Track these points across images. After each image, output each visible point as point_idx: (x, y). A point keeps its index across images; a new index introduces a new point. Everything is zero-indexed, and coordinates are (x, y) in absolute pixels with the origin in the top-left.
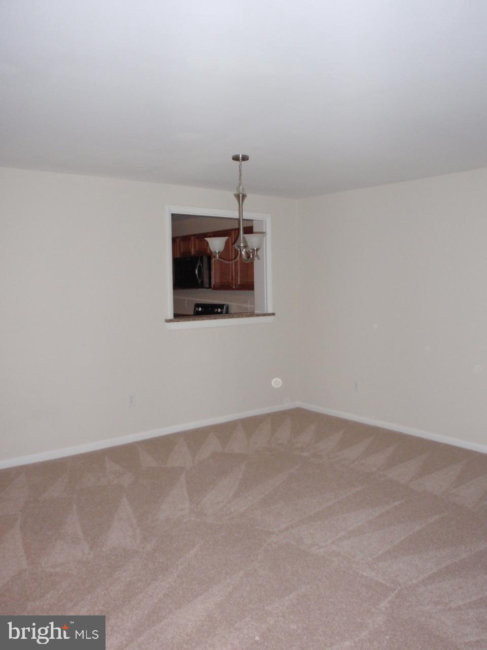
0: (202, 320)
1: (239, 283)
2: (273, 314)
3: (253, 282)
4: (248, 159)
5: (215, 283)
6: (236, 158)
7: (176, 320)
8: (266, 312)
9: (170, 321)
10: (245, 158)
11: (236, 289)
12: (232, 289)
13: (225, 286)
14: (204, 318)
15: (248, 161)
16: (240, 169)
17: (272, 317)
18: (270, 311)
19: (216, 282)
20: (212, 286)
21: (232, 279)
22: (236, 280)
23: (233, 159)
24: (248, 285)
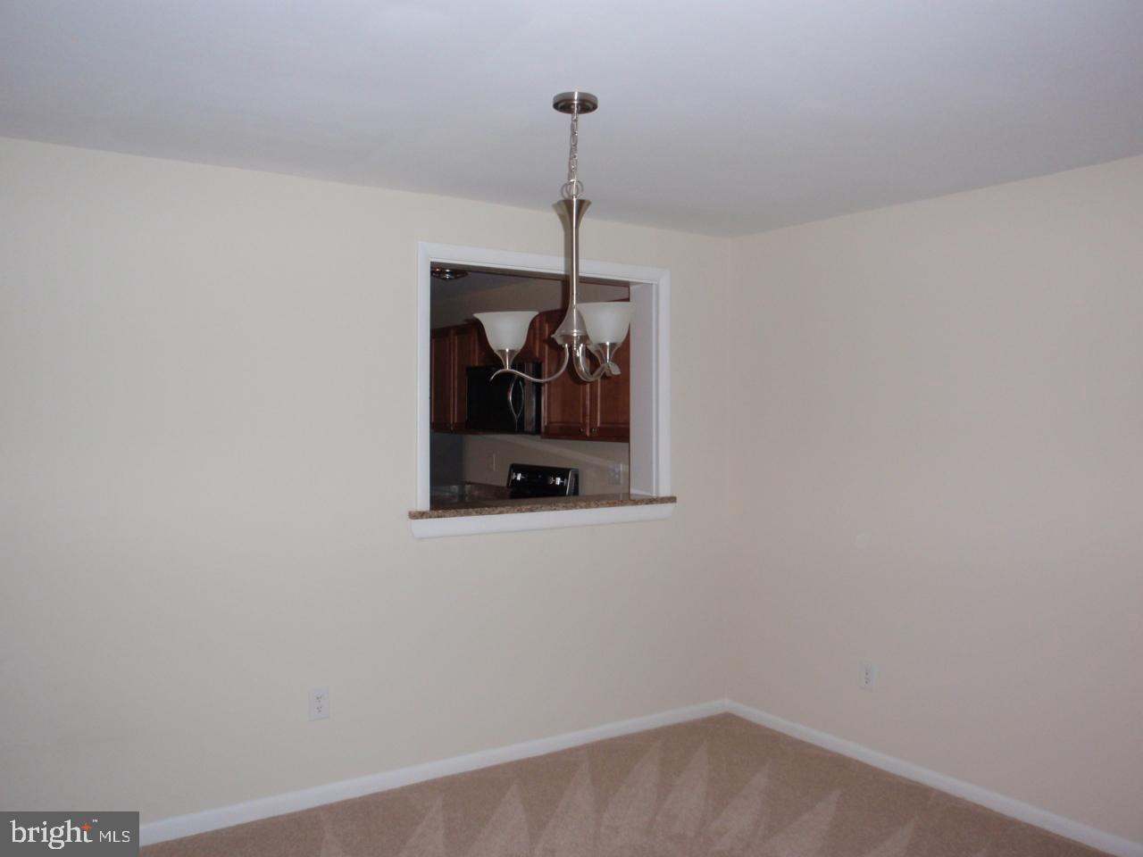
0: (501, 513)
1: (599, 424)
2: (672, 499)
3: (628, 423)
4: (595, 107)
5: (549, 422)
6: (563, 104)
7: (435, 513)
8: (654, 495)
9: (422, 515)
10: (588, 105)
11: (591, 439)
12: (584, 438)
13: (570, 432)
14: (504, 509)
15: (597, 110)
16: (573, 133)
17: (669, 507)
18: (665, 492)
19: (553, 420)
20: (543, 430)
21: (584, 415)
22: (593, 417)
23: (556, 106)
24: (617, 431)
